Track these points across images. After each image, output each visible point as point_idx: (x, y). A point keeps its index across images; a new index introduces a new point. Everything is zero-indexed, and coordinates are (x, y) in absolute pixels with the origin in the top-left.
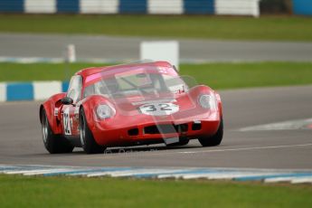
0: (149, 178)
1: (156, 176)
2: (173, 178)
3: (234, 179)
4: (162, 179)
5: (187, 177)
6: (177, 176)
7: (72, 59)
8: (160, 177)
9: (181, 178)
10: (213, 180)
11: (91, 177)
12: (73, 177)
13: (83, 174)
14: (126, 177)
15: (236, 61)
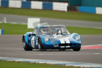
0: (27, 62)
1: (30, 62)
2: (35, 63)
3: (55, 64)
4: (32, 63)
5: (40, 63)
6: (37, 62)
7: (5, 22)
8: (31, 62)
9: (38, 63)
10: (49, 64)
11: (9, 61)
12: (3, 61)
13: (6, 60)
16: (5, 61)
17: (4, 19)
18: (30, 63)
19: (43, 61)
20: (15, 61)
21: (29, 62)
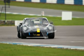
0: (61, 48)
2: (68, 49)
4: (65, 49)
5: (72, 48)
6: (69, 48)
7: (43, 15)
8: (64, 48)
9: (70, 49)
10: (79, 50)
16: (43, 47)
17: (42, 12)
19: (74, 47)
20: (51, 48)
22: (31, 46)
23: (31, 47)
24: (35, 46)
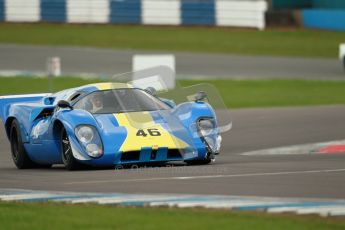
0: (139, 206)
1: (149, 202)
2: (167, 207)
3: (234, 209)
4: (156, 206)
5: (182, 205)
6: (171, 204)
7: (57, 72)
8: (153, 204)
9: (176, 207)
10: (211, 209)
11: (76, 204)
12: (56, 204)
13: (68, 200)
14: (115, 205)
15: (239, 78)
16: (64, 203)
17: (51, 62)
18: (149, 207)
20: (96, 204)
21: (145, 205)
22: (14, 201)
23: (13, 204)
24: (29, 200)
